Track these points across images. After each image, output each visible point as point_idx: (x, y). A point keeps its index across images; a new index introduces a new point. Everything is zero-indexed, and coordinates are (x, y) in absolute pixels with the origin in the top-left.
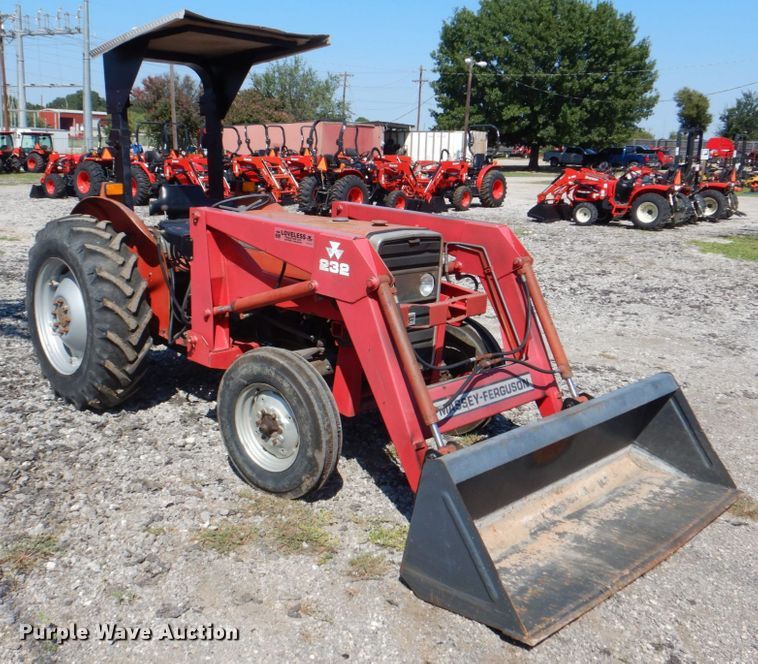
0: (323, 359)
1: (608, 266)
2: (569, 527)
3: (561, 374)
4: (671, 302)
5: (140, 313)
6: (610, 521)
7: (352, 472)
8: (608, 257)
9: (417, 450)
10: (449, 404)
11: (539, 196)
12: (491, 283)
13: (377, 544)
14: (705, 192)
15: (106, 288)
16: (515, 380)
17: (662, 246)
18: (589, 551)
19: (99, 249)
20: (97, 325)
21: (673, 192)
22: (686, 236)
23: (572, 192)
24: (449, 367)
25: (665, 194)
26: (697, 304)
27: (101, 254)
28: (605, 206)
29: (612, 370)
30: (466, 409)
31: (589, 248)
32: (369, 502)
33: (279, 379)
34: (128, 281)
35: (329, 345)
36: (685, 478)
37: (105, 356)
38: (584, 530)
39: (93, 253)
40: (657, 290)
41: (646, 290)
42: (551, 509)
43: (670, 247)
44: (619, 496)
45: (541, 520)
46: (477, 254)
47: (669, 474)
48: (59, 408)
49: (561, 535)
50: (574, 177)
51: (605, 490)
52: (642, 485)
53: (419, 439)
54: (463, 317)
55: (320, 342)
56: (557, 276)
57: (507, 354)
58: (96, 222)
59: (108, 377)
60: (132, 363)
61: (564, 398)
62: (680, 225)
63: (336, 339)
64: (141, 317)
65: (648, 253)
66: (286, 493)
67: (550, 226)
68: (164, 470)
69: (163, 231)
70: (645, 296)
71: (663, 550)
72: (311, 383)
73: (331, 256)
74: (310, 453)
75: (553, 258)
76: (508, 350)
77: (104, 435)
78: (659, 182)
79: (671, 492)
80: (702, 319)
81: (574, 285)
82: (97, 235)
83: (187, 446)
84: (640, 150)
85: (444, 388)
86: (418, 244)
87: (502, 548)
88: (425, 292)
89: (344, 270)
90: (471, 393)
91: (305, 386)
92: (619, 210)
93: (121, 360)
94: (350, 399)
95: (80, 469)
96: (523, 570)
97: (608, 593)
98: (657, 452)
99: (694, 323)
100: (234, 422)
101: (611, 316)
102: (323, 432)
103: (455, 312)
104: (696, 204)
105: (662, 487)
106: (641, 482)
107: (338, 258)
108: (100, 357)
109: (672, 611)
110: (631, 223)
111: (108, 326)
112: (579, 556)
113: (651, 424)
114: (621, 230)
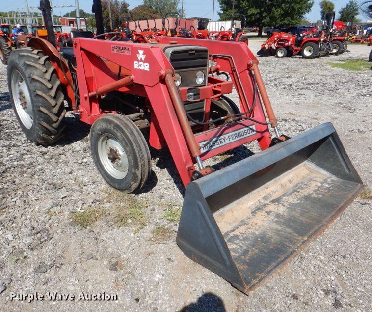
0: (144, 119)
1: (291, 74)
2: (272, 208)
3: (272, 125)
4: (320, 89)
5: (57, 97)
6: (295, 204)
7: (163, 176)
8: (291, 71)
9: (189, 171)
10: (209, 143)
11: (262, 45)
12: (235, 75)
13: (168, 220)
14: (334, 41)
15: (38, 85)
16: (247, 129)
17: (314, 65)
18: (284, 224)
19: (33, 64)
20: (35, 104)
21: (320, 41)
22: (325, 61)
23: (276, 43)
24: (215, 121)
25: (317, 42)
26: (332, 89)
27: (34, 66)
28: (290, 49)
29: (294, 120)
30: (218, 146)
31: (283, 67)
32: (169, 193)
33: (115, 131)
34: (49, 81)
35: (146, 112)
36: (334, 178)
37: (41, 120)
38: (281, 210)
39: (30, 66)
40: (313, 83)
41: (308, 84)
42: (263, 197)
43: (318, 65)
44: (300, 188)
45: (258, 204)
46: (228, 60)
47: (326, 175)
48: (27, 145)
49: (269, 213)
50: (277, 36)
51: (291, 185)
52: (312, 181)
53: (190, 164)
54: (219, 95)
55: (141, 110)
56: (269, 79)
57: (243, 114)
58: (33, 50)
59: (45, 130)
60: (56, 122)
61: (272, 138)
62: (322, 56)
63: (148, 108)
64: (58, 99)
65: (308, 68)
66: (124, 190)
67: (266, 58)
68: (67, 177)
69: (62, 53)
70: (308, 86)
71: (325, 223)
72: (132, 133)
73: (139, 59)
74: (133, 171)
75: (267, 71)
76: (244, 112)
77: (45, 158)
78: (314, 37)
79: (327, 186)
80: (334, 96)
81: (276, 82)
82: (32, 57)
83: (83, 164)
84: (304, 27)
85: (206, 134)
86: (194, 54)
87: (235, 222)
88: (200, 82)
89: (146, 67)
90: (221, 137)
91: (129, 135)
92: (296, 50)
93: (49, 121)
94: (158, 140)
95: (26, 177)
96: (247, 237)
97: (295, 253)
98: (320, 164)
99: (331, 98)
100: (98, 153)
101: (293, 96)
102: (139, 160)
103: (215, 92)
104: (329, 47)
105: (322, 183)
106: (311, 180)
107: (143, 60)
108: (39, 120)
109: (333, 264)
110: (301, 57)
111: (40, 104)
112: (278, 227)
113: (318, 150)
114: (297, 59)
